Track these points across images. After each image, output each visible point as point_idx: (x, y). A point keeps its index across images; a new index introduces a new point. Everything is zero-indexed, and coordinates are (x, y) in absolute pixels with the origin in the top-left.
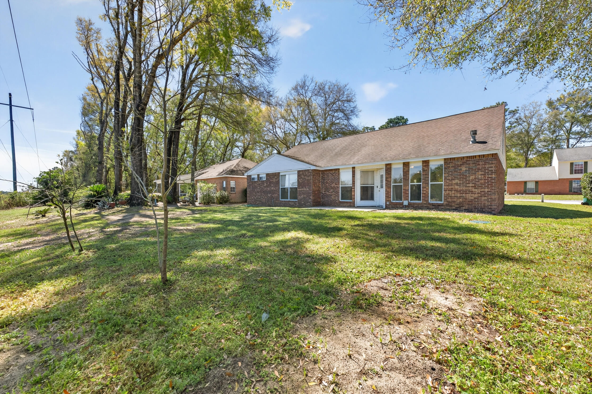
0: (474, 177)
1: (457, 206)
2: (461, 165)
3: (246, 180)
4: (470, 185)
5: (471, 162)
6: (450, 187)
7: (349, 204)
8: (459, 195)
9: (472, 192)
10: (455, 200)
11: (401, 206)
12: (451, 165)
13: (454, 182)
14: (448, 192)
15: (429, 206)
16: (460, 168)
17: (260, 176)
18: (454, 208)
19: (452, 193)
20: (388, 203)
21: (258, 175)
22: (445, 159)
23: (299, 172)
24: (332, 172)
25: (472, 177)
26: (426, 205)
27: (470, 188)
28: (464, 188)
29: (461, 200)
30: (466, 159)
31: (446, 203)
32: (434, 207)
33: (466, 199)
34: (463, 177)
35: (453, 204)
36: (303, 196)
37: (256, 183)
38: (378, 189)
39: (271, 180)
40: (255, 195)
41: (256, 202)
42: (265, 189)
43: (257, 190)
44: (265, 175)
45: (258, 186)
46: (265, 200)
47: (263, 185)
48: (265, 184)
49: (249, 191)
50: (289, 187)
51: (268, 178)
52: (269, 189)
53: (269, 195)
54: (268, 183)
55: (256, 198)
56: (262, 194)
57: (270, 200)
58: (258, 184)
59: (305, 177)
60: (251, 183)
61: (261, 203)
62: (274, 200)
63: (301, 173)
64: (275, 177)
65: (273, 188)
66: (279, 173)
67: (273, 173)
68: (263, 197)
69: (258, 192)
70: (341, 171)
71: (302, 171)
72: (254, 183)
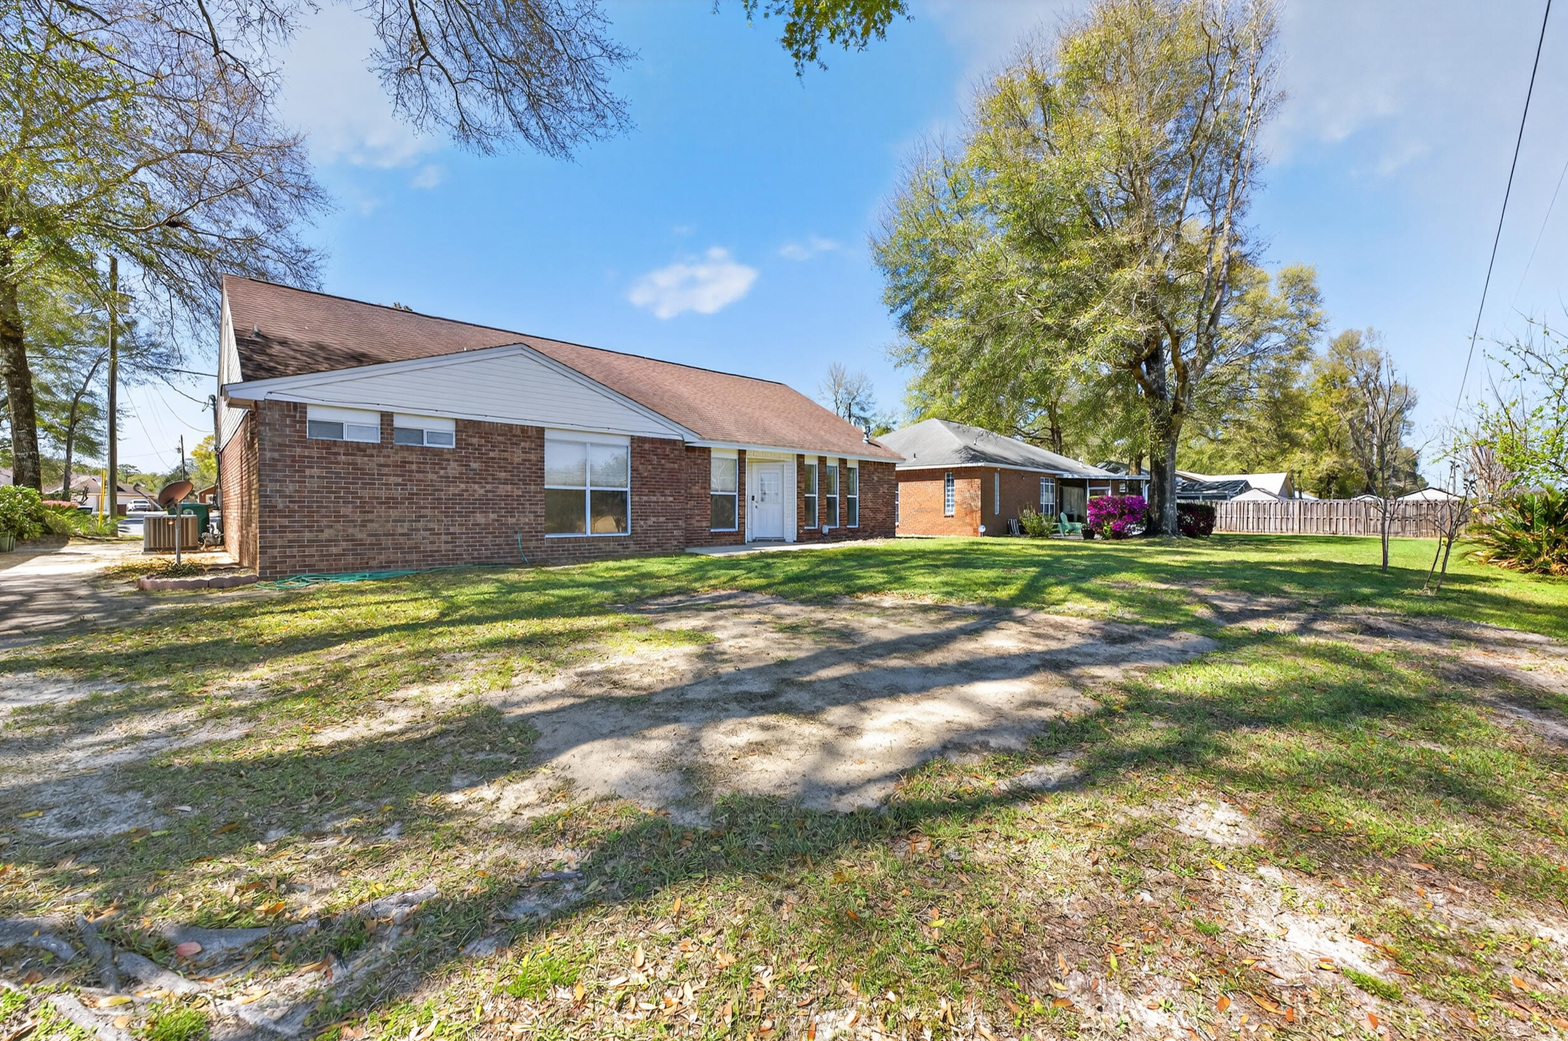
1: (870, 531)
2: (873, 473)
4: (880, 501)
5: (880, 470)
6: (865, 504)
8: (872, 515)
9: (881, 512)
10: (869, 522)
11: (818, 536)
12: (865, 471)
13: (868, 497)
14: (863, 510)
15: (847, 533)
16: (872, 476)
17: (399, 423)
18: (868, 534)
19: (867, 513)
20: (801, 531)
21: (387, 418)
22: (860, 461)
23: (634, 440)
24: (692, 454)
25: (881, 491)
26: (844, 532)
27: (880, 506)
28: (876, 506)
29: (874, 522)
30: (876, 464)
31: (861, 527)
32: (852, 534)
33: (877, 520)
34: (875, 489)
35: (868, 529)
36: (654, 519)
37: (372, 456)
38: (755, 503)
39: (492, 454)
40: (358, 517)
41: (370, 554)
42: (452, 490)
43: (383, 494)
44: (450, 427)
45: (385, 470)
46: (446, 542)
47: (437, 473)
48: (453, 469)
49: (286, 497)
50: (588, 489)
51: (475, 441)
52: (482, 491)
53: (480, 518)
54: (474, 465)
55: (368, 535)
56: (428, 512)
57: (488, 540)
58: (390, 461)
59: (663, 461)
60: (315, 453)
61: (414, 557)
62: (519, 537)
63: (647, 446)
64: (522, 444)
65: (509, 487)
66: (541, 431)
67: (510, 426)
68: (431, 525)
69: (391, 502)
70: (713, 455)
71: (653, 441)
72: (351, 455)
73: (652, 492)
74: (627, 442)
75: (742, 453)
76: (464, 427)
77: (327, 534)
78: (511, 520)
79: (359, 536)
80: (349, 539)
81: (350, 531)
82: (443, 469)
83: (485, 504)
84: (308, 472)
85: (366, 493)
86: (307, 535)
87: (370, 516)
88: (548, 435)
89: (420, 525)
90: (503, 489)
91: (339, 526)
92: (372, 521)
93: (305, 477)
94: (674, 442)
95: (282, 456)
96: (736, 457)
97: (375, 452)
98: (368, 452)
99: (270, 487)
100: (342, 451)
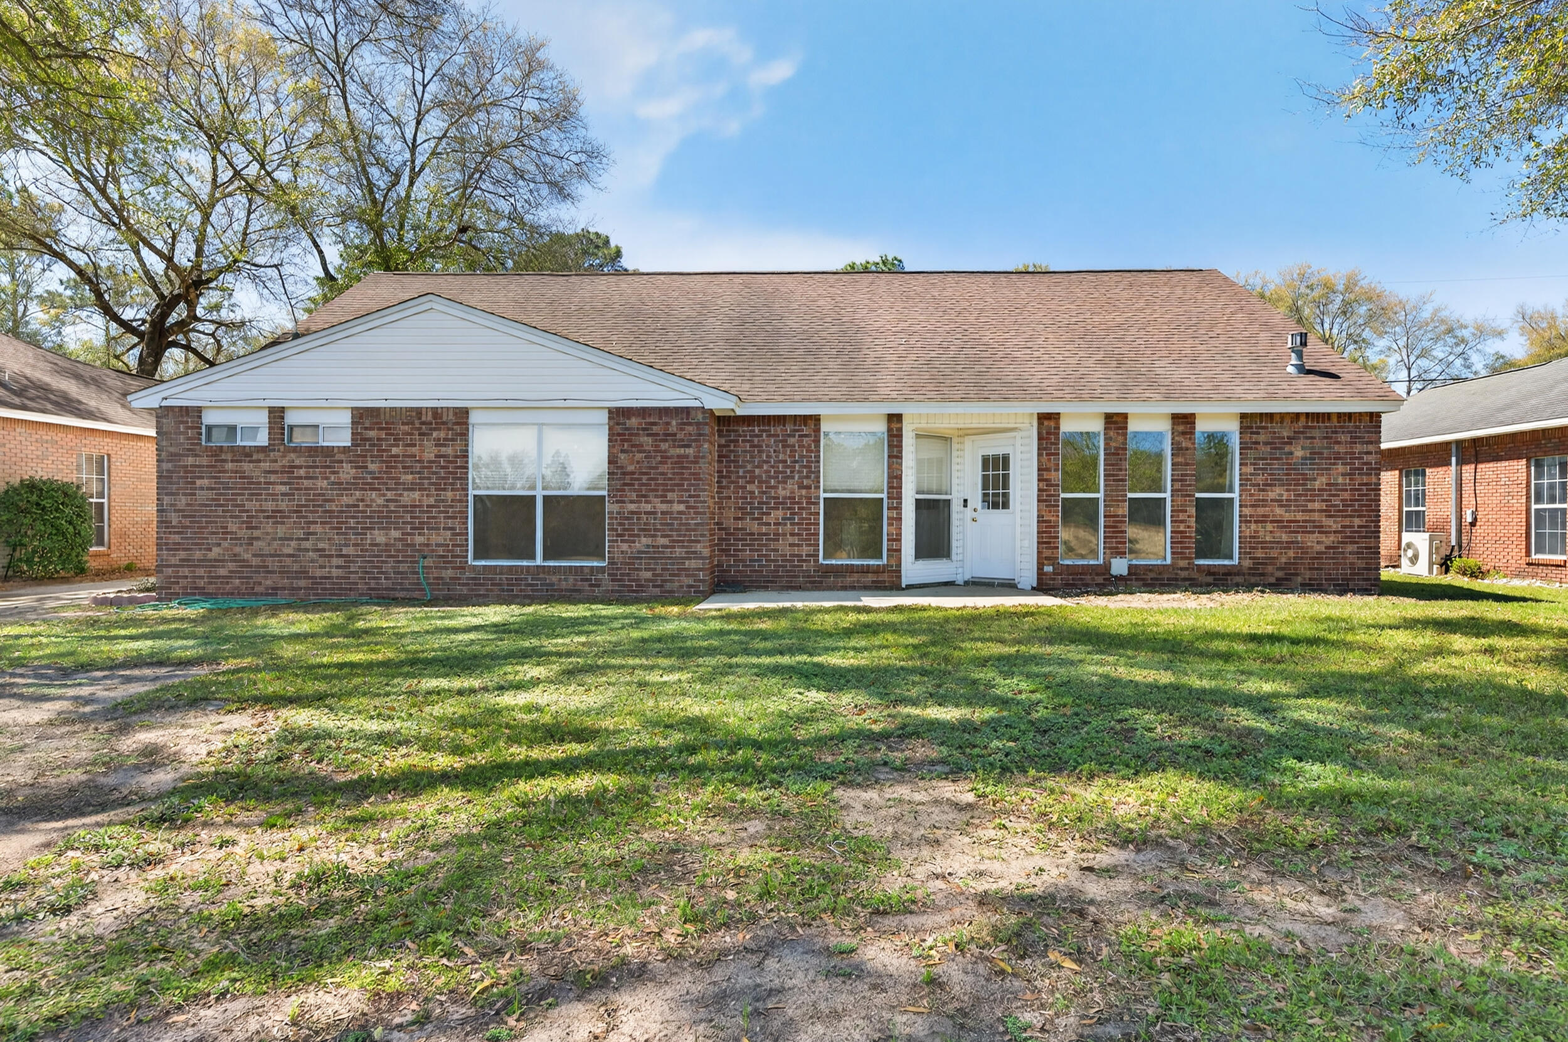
0: (1324, 480)
1: (1280, 574)
2: (1290, 440)
3: (153, 447)
4: (1317, 505)
5: (1316, 433)
6: (1261, 511)
7: (870, 578)
8: (1285, 537)
9: (1322, 530)
10: (1274, 553)
11: (1100, 580)
12: (1262, 438)
13: (1271, 495)
14: (1253, 526)
15: (1195, 575)
16: (1287, 449)
17: (291, 419)
18: (1272, 580)
19: (1267, 532)
20: (1048, 569)
21: (277, 414)
22: (1243, 416)
23: (618, 415)
24: (778, 430)
25: (1320, 482)
26: (1184, 574)
27: (1316, 516)
28: (1300, 516)
29: (1291, 553)
30: (1303, 419)
31: (1247, 563)
32: (1210, 579)
33: (1304, 549)
34: (1296, 478)
35: (1270, 568)
36: (644, 540)
37: (259, 461)
38: (969, 511)
39: (394, 451)
40: (244, 533)
41: (257, 578)
42: (346, 500)
43: (270, 506)
44: (346, 418)
45: (273, 478)
46: (338, 567)
47: (327, 478)
48: (347, 472)
49: (179, 511)
50: (539, 494)
51: (372, 434)
52: (380, 501)
53: (380, 537)
54: (372, 467)
55: (254, 555)
56: (318, 528)
57: (388, 567)
58: (276, 466)
59: (664, 446)
60: (204, 461)
61: (302, 583)
62: (429, 562)
63: (634, 422)
64: (435, 434)
65: (416, 495)
66: (462, 415)
67: (419, 411)
68: (321, 545)
69: (277, 516)
70: (824, 427)
71: (643, 412)
72: (237, 461)
73: (643, 497)
74: (604, 417)
75: (895, 419)
76: (363, 417)
77: (216, 551)
78: (419, 540)
79: (246, 556)
80: (235, 558)
81: (237, 550)
82: (334, 473)
83: (385, 519)
84: (199, 482)
85: (252, 505)
86: (198, 555)
87: (256, 533)
88: (474, 418)
89: (307, 544)
90: (409, 497)
91: (225, 544)
92: (258, 539)
93: (196, 489)
94: (687, 411)
95: (175, 466)
96: (881, 427)
97: (261, 456)
98: (255, 457)
99: (166, 500)
100: (229, 457)
